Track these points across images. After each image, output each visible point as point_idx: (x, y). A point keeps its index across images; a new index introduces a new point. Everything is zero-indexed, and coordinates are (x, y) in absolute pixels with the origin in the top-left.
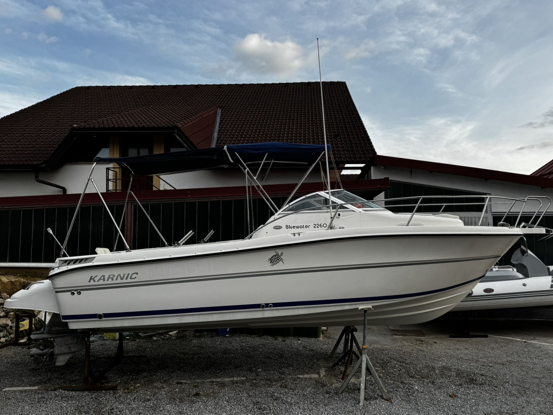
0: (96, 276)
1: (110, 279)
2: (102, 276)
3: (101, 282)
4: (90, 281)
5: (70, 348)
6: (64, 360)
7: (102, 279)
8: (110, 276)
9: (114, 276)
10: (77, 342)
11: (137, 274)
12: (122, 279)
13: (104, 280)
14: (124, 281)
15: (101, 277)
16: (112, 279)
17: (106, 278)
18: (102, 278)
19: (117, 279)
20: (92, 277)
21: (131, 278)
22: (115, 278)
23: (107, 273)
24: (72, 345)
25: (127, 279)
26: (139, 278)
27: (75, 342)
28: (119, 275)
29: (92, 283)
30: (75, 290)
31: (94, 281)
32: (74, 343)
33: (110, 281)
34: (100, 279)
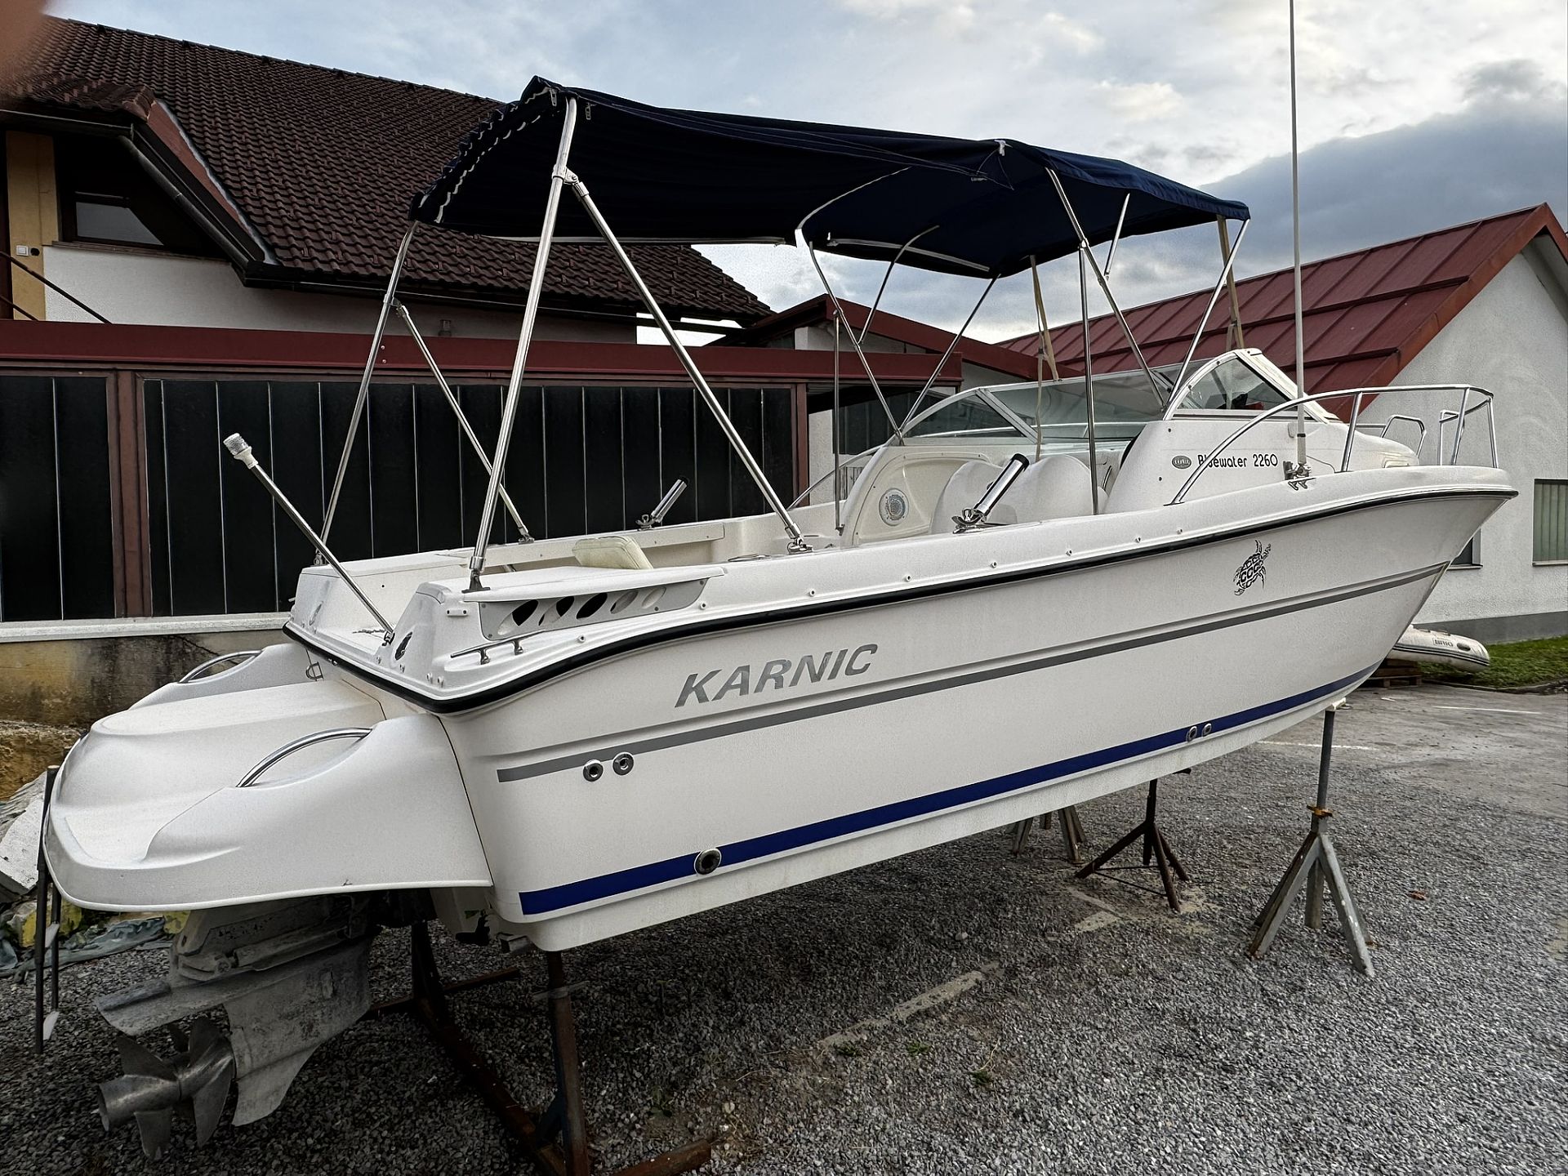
0: (713, 673)
1: (771, 682)
2: (740, 669)
3: (733, 700)
4: (681, 703)
5: (311, 1027)
6: (277, 1091)
7: (736, 686)
8: (769, 665)
9: (786, 665)
10: (335, 993)
11: (873, 648)
12: (816, 677)
13: (744, 688)
14: (825, 685)
15: (733, 678)
16: (779, 684)
17: (754, 681)
18: (738, 681)
19: (794, 682)
20: (693, 677)
21: (850, 671)
22: (788, 677)
23: (756, 650)
24: (318, 1013)
25: (833, 676)
26: (881, 669)
27: (328, 993)
28: (808, 660)
29: (693, 707)
30: (604, 755)
31: (702, 698)
32: (323, 999)
33: (770, 694)
34: (728, 686)
